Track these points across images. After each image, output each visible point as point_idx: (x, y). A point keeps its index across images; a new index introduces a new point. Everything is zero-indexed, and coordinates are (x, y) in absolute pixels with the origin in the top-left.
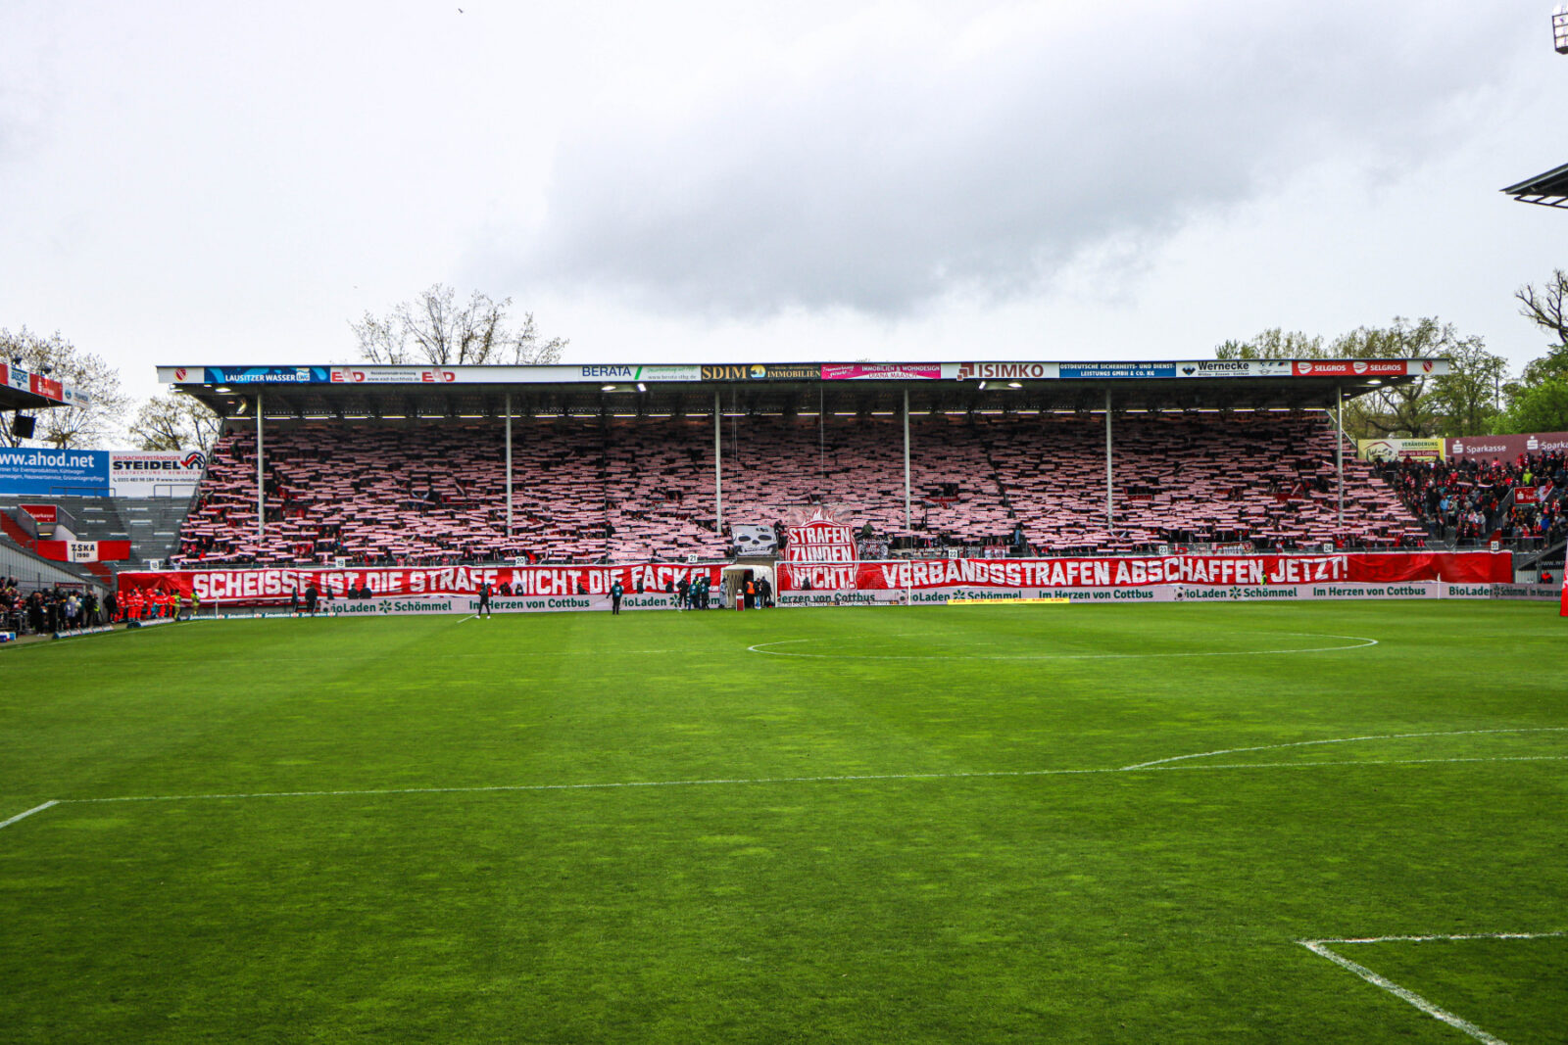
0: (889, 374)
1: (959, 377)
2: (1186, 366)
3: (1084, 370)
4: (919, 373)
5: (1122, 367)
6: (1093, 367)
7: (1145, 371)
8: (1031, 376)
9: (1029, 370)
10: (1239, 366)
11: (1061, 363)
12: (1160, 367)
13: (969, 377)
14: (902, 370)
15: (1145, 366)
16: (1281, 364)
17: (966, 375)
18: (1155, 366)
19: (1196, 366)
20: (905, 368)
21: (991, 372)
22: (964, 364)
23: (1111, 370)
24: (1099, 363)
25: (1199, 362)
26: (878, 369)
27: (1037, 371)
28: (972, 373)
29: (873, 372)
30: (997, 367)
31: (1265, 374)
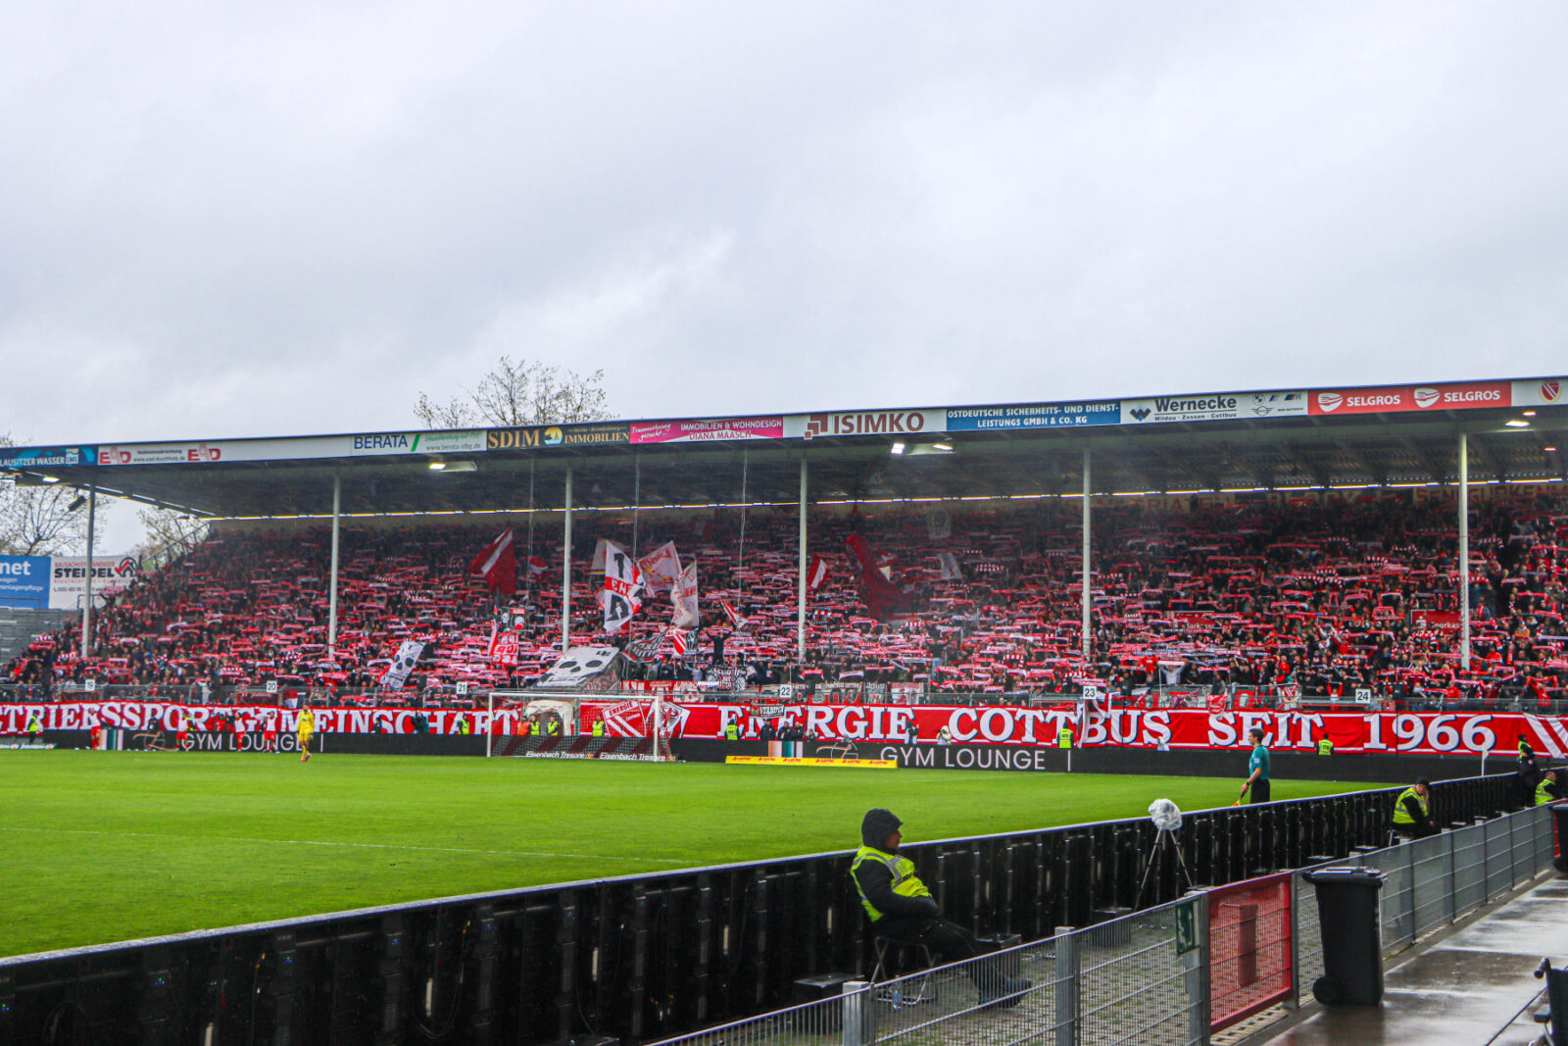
0: (715, 434)
1: (808, 434)
2: (1136, 407)
3: (982, 418)
4: (755, 431)
5: (1038, 411)
6: (996, 413)
7: (1073, 416)
8: (906, 430)
9: (903, 422)
10: (1221, 404)
11: (949, 409)
12: (1096, 409)
13: (821, 434)
14: (732, 428)
15: (1073, 409)
16: (1289, 398)
17: (816, 432)
18: (1089, 408)
19: (1152, 406)
20: (736, 425)
21: (851, 426)
22: (814, 415)
23: (1022, 417)
24: (1005, 407)
25: (1155, 398)
26: (701, 426)
27: (915, 422)
28: (825, 428)
29: (694, 431)
30: (859, 418)
31: (1262, 414)
